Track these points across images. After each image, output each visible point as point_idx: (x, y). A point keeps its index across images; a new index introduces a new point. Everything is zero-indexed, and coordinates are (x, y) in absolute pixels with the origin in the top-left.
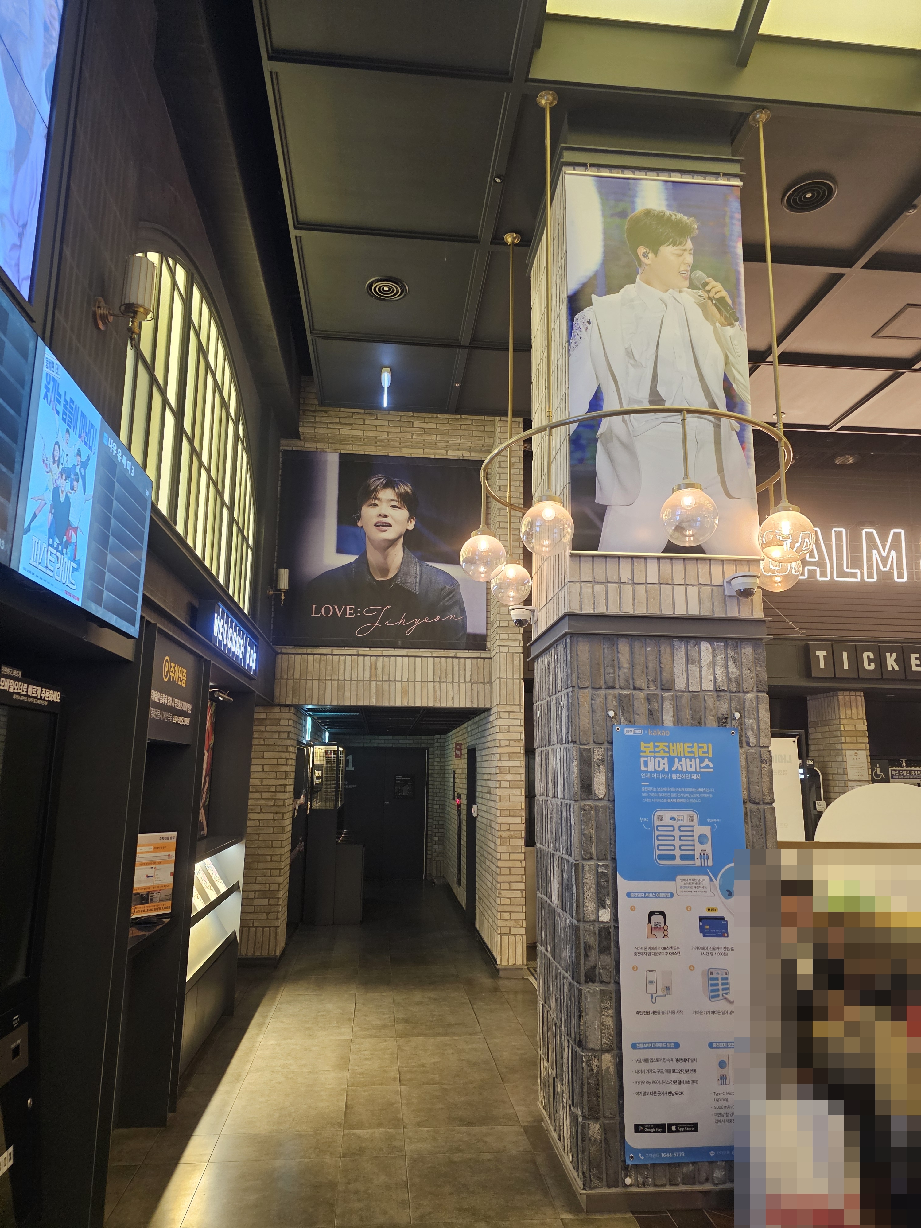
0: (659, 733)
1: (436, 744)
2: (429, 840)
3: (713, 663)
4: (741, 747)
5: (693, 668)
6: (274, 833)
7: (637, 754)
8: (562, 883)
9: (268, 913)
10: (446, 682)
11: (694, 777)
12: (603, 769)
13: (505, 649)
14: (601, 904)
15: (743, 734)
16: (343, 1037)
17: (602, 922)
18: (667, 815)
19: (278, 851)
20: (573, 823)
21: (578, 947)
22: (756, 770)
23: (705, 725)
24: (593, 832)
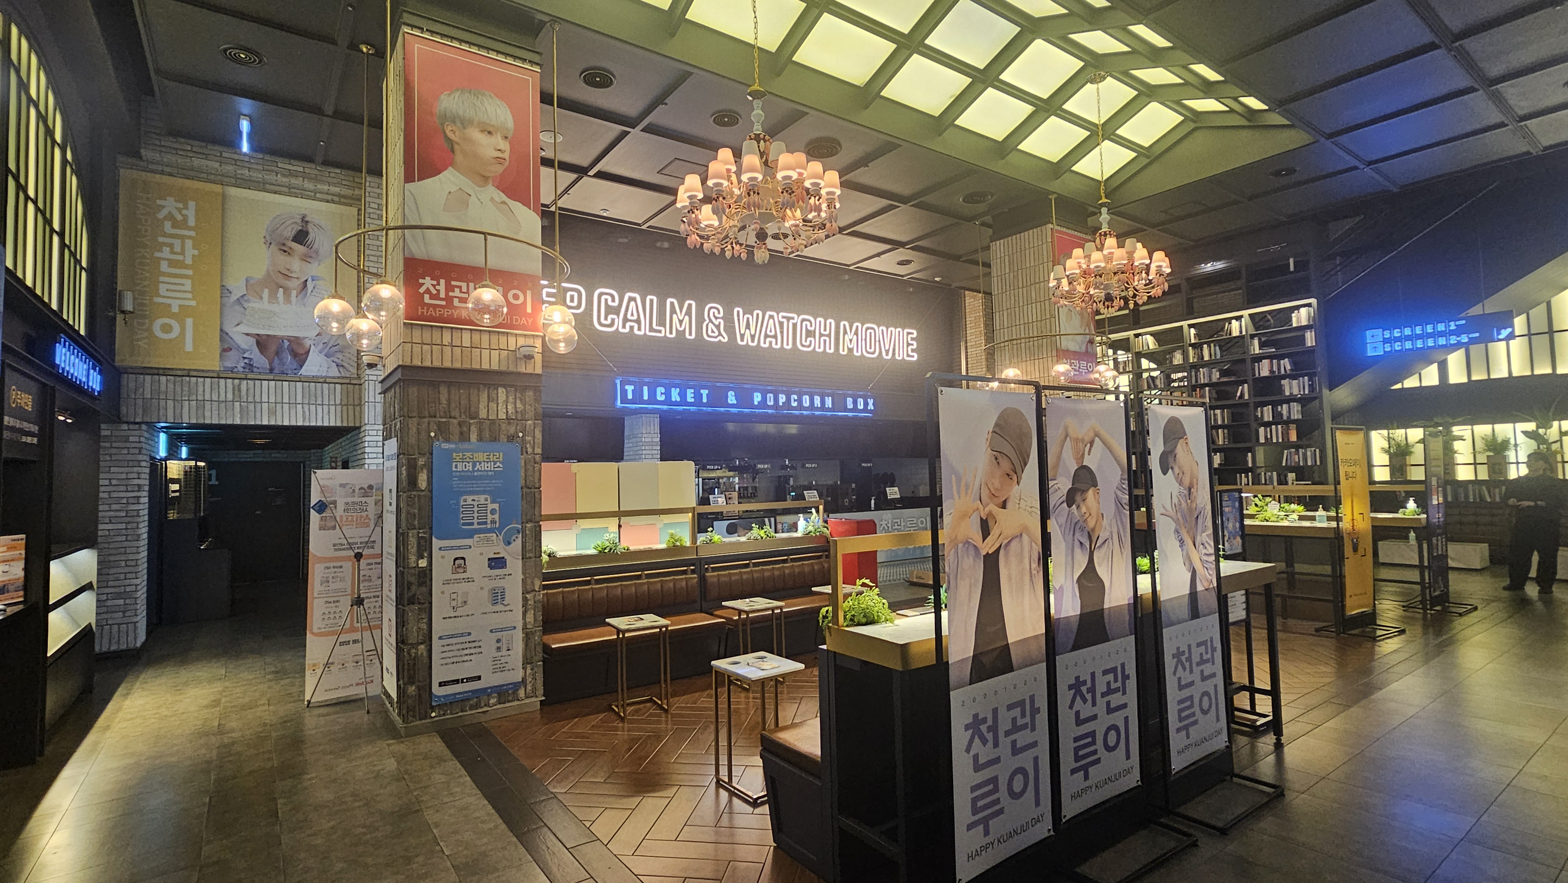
0: (466, 447)
3: (507, 402)
4: (522, 454)
5: (493, 405)
7: (450, 460)
11: (490, 473)
12: (425, 472)
14: (421, 557)
15: (524, 446)
17: (421, 568)
18: (469, 498)
22: (531, 468)
23: (499, 441)
24: (416, 512)
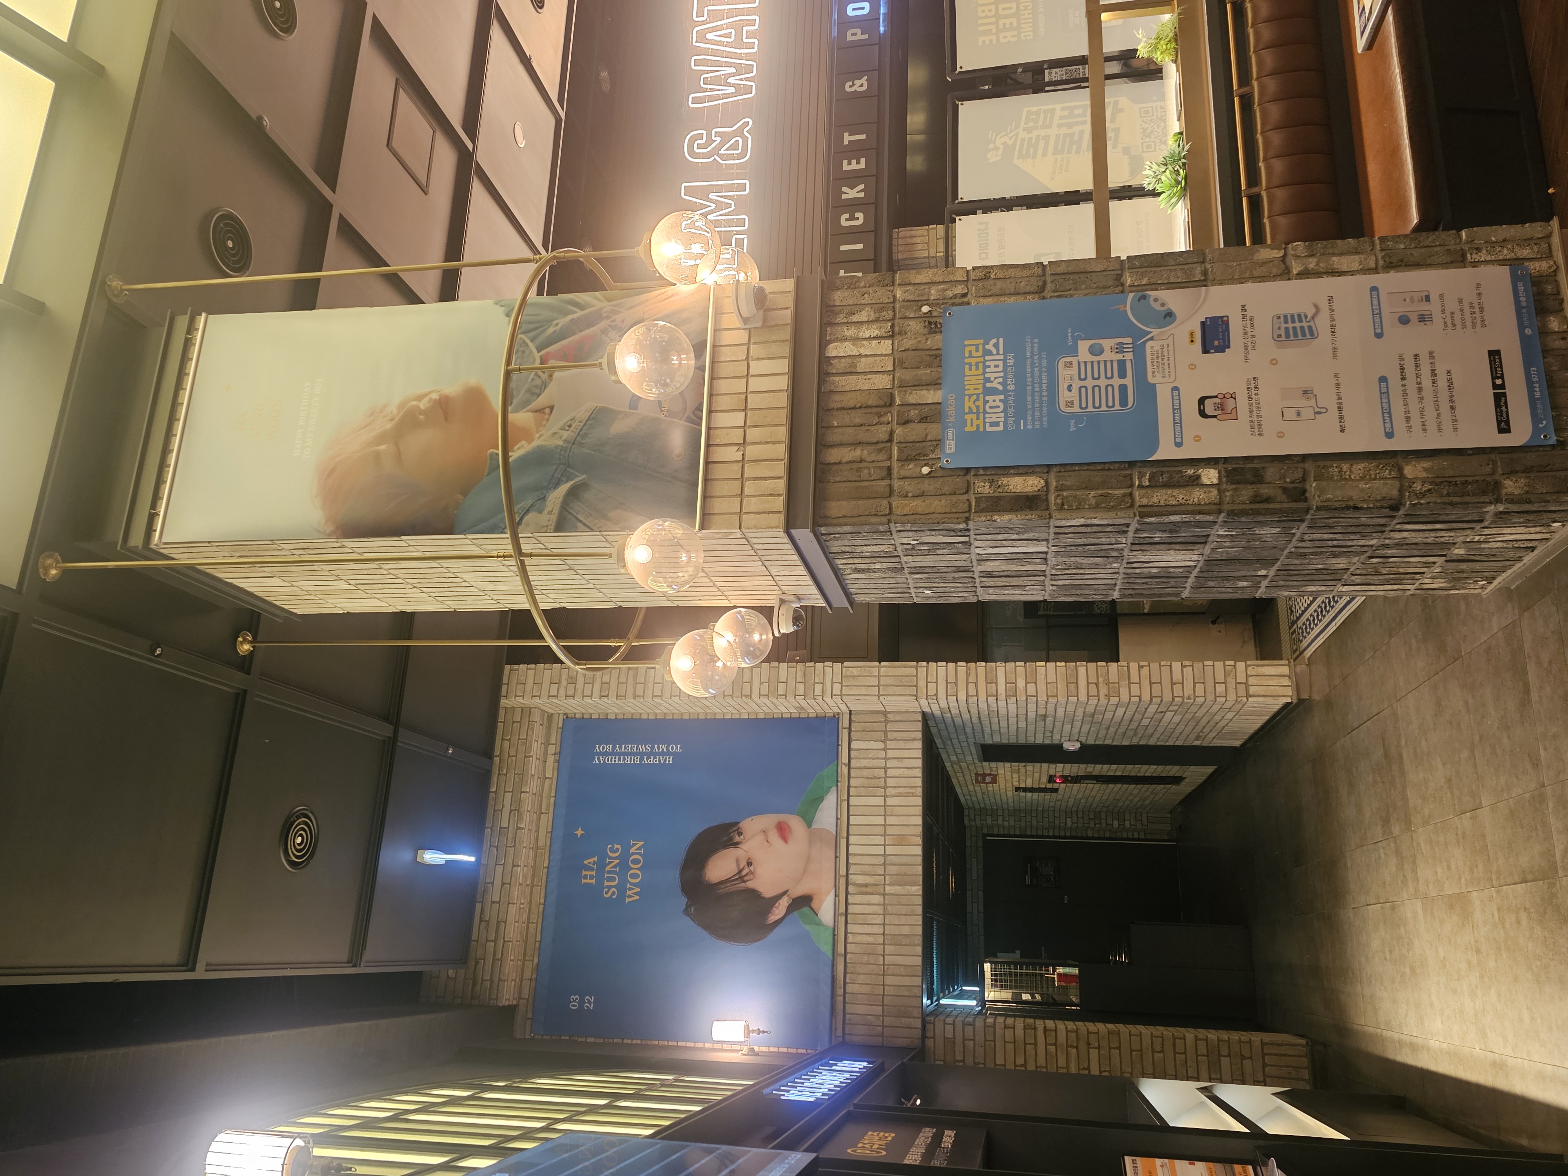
0: (952, 408)
1: (978, 822)
2: (1119, 835)
3: (855, 340)
4: (968, 304)
5: (863, 365)
6: (1119, 1048)
7: (980, 436)
8: (1169, 544)
9: (1243, 1057)
10: (886, 777)
11: (1011, 362)
12: (1004, 480)
13: (837, 687)
14: (1195, 481)
15: (950, 301)
16: (1420, 912)
17: (1220, 478)
18: (1065, 396)
19: (1147, 1042)
20: (1082, 521)
21: (1257, 512)
22: (999, 284)
23: (940, 349)
24: (1093, 493)
